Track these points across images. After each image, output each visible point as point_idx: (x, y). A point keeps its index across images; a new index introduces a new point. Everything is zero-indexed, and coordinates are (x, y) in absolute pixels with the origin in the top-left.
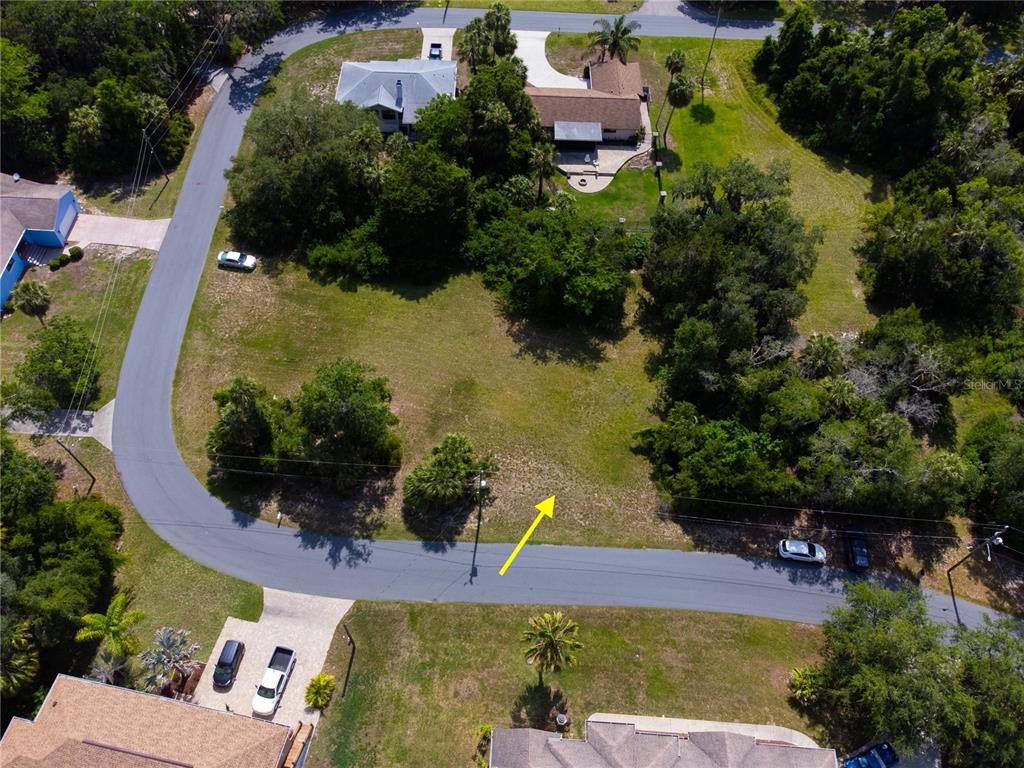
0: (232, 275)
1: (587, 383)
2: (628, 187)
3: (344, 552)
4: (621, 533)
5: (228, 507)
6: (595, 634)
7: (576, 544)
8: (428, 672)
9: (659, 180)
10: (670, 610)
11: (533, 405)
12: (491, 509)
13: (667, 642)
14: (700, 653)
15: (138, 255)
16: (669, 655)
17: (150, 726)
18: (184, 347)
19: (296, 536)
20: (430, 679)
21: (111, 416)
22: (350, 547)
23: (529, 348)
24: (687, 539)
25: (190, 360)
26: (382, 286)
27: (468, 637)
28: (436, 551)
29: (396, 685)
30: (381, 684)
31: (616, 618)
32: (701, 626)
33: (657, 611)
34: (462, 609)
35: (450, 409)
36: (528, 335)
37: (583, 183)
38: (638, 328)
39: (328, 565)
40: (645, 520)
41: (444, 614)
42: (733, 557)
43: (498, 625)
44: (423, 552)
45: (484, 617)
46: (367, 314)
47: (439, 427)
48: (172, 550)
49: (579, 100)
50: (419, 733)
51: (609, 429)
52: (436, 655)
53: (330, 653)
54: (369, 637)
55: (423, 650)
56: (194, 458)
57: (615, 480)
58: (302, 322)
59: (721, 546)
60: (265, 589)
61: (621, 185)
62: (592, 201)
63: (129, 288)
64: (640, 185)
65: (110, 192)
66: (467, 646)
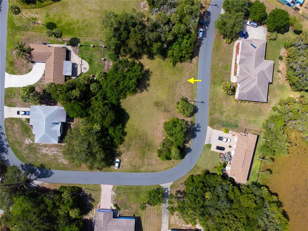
0: (121, 164)
1: (156, 74)
2: (87, 56)
3: (198, 129)
4: (195, 71)
5: (187, 154)
6: (216, 79)
8: (221, 111)
9: (84, 46)
10: (211, 63)
11: (162, 88)
12: (189, 99)
13: (217, 65)
14: (220, 59)
15: (114, 190)
16: (220, 65)
17: (239, 158)
18: (145, 172)
19: (194, 139)
20: (223, 111)
21: (165, 184)
22: (196, 128)
23: (145, 88)
24: (196, 57)
25: (149, 170)
26: (125, 125)
27: (216, 104)
28: (198, 110)
29: (224, 117)
30: (224, 120)
31: (212, 74)
32: (214, 58)
33: (211, 66)
34: (210, 105)
35: (163, 107)
36: (141, 88)
37: (85, 69)
38: (139, 60)
39: (200, 132)
40: (192, 66)
41: (211, 108)
42: (200, 48)
43: (213, 98)
44: (198, 113)
45: (212, 101)
46: (134, 128)
47: (168, 110)
48: (197, 164)
49: (55, 66)
50: (232, 113)
51: (169, 71)
52: (219, 110)
53: (218, 130)
54: (215, 123)
55: (218, 112)
56: (175, 164)
57: (182, 71)
58: (137, 144)
60: (205, 144)
61: (86, 57)
62: (92, 67)
63: (126, 190)
64: (85, 52)
65: (90, 203)
66: (217, 104)
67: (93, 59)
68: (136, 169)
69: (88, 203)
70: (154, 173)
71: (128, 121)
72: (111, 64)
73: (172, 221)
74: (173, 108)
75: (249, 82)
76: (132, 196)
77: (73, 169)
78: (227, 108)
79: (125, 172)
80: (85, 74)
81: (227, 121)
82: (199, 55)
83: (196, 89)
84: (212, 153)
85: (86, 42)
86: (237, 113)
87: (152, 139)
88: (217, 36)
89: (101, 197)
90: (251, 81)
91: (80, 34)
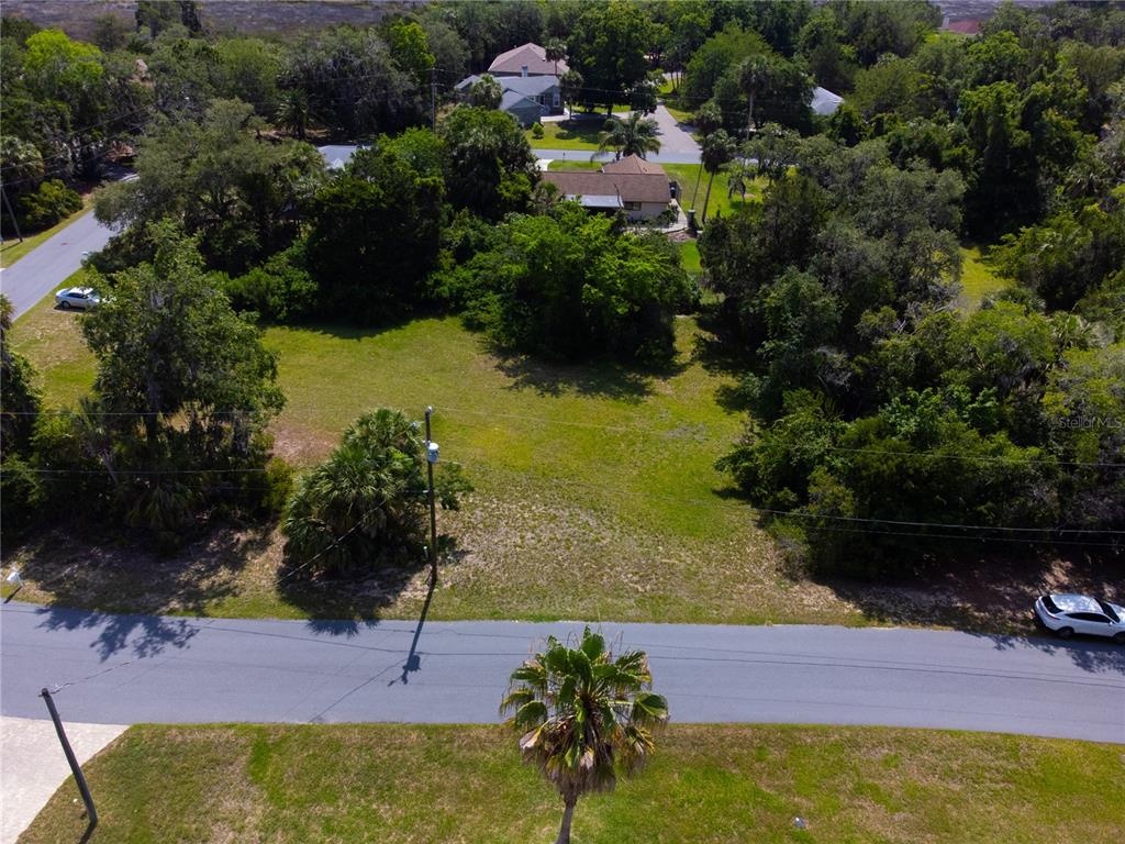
3: (137, 633)
4: (715, 602)
6: (689, 778)
7: (629, 620)
10: (848, 728)
11: (538, 442)
12: (457, 568)
13: (858, 791)
14: (943, 812)
16: (872, 817)
19: (41, 612)
22: (152, 625)
23: (530, 382)
24: (849, 607)
26: (306, 328)
27: (387, 793)
28: (337, 632)
31: (732, 746)
32: (928, 757)
33: (822, 731)
34: (379, 735)
36: (529, 370)
38: (699, 364)
39: (93, 655)
40: (761, 582)
41: (335, 746)
43: (460, 766)
44: (308, 634)
45: (428, 751)
49: (591, 175)
51: (671, 469)
54: (139, 801)
55: (271, 826)
57: (693, 530)
59: (920, 617)
66: (383, 810)
82: (877, 628)
83: (546, 611)
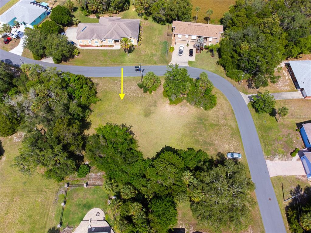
0: (234, 151)
6: (117, 62)
7: (119, 77)
10: (100, 66)
11: (127, 111)
13: (102, 61)
14: (95, 60)
15: (272, 158)
16: (102, 59)
17: (198, 30)
18: (236, 122)
20: (151, 54)
21: (245, 100)
23: (127, 129)
25: (232, 118)
29: (157, 53)
30: (160, 53)
31: (112, 65)
32: (94, 64)
33: (103, 66)
35: (151, 108)
37: (98, 214)
40: (101, 83)
41: (149, 64)
43: (137, 62)
47: (154, 103)
48: (212, 72)
50: (152, 47)
51: (106, 105)
52: (150, 58)
53: (172, 56)
54: (164, 59)
55: (153, 58)
56: (217, 91)
57: (107, 92)
58: (202, 134)
60: (188, 66)
61: (80, 215)
62: (95, 203)
63: (266, 143)
64: (71, 216)
65: (304, 192)
66: (144, 59)
67: (85, 202)
68: (236, 133)
69: (305, 195)
70: (234, 112)
71: (173, 148)
72: (94, 174)
73: (286, 88)
74: (151, 98)
75: (121, 29)
76: (273, 135)
77: (261, 224)
78: (148, 51)
79: (242, 145)
80: (106, 213)
81: (162, 50)
82: (90, 77)
83: (128, 78)
84: (198, 59)
85: (55, 216)
86: (152, 43)
87: (193, 117)
88: (70, 64)
89: (288, 176)
90: (119, 27)
91: (42, 228)
